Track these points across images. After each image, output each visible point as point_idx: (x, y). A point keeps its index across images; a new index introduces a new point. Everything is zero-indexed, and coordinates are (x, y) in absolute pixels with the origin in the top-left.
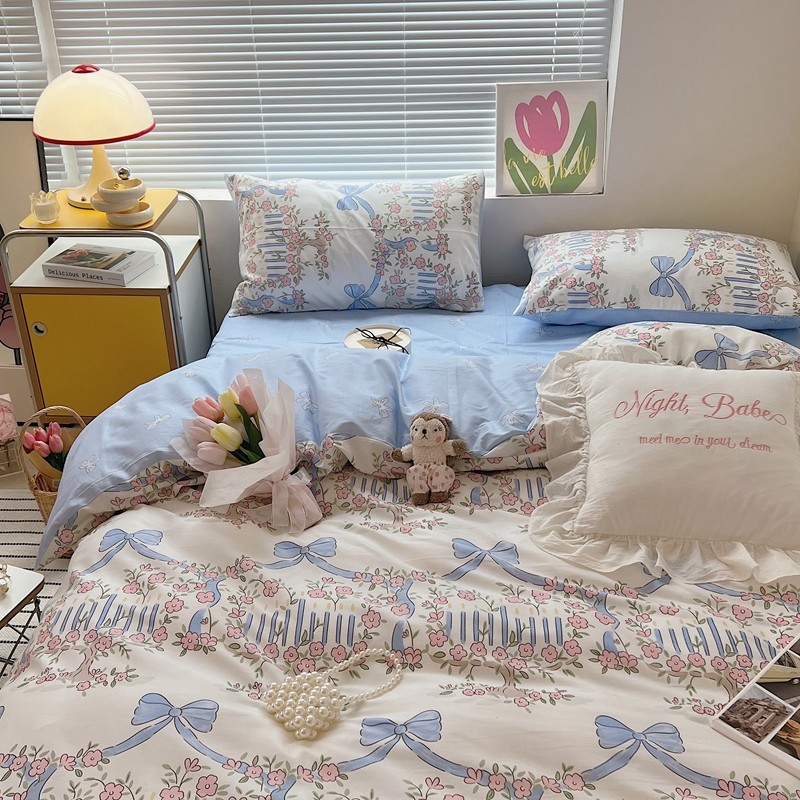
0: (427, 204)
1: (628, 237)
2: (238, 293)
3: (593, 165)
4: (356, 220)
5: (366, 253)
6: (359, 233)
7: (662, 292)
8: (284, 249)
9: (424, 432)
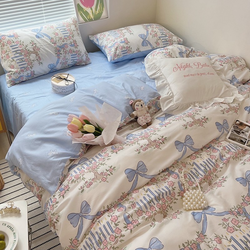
0: (65, 31)
1: (128, 30)
2: (8, 78)
3: (104, 9)
4: (45, 41)
5: (53, 52)
6: (48, 45)
7: (145, 45)
8: (23, 57)
9: (142, 105)
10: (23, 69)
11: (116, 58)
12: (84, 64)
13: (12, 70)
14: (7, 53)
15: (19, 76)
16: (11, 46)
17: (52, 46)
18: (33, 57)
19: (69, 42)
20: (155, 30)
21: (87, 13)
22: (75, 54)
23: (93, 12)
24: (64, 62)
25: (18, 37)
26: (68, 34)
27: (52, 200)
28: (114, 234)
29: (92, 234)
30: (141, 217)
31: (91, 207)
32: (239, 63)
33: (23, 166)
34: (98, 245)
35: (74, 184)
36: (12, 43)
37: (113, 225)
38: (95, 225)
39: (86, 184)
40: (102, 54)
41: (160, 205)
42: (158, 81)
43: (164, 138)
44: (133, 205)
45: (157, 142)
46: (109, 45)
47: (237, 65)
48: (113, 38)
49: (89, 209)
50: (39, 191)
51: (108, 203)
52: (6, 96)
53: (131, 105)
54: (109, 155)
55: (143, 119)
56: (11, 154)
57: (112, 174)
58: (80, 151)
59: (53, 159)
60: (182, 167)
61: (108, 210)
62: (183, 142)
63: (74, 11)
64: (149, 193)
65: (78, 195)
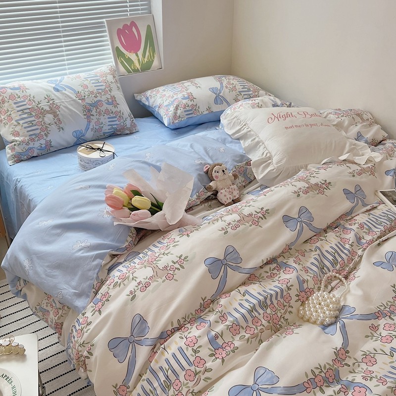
0: (99, 82)
1: (192, 82)
2: (10, 151)
3: (155, 56)
4: (68, 96)
5: (80, 112)
6: (72, 102)
7: (219, 103)
8: (33, 119)
9: (223, 171)
10: (33, 137)
11: (177, 121)
12: (128, 132)
13: (17, 138)
14: (9, 113)
15: (27, 147)
16: (15, 103)
17: (78, 103)
18: (49, 118)
19: (104, 98)
20: (232, 82)
21: (130, 61)
22: (114, 116)
23: (139, 60)
24: (97, 127)
25: (27, 90)
26: (103, 87)
27: (81, 320)
28: (193, 368)
29: (153, 372)
30: (237, 337)
31: (149, 324)
32: (365, 117)
33: (31, 272)
34: (164, 390)
35: (118, 288)
36: (16, 99)
37: (189, 353)
38: (157, 355)
39: (140, 287)
40: (155, 119)
41: (269, 316)
42: (244, 141)
43: (264, 210)
44: (223, 317)
45: (253, 216)
46: (165, 104)
47: (362, 119)
48: (171, 94)
49: (145, 328)
50: (58, 316)
51: (180, 316)
52: (5, 179)
53: (207, 172)
54: (176, 240)
55: (227, 194)
56: (11, 256)
57: (183, 267)
58: (127, 241)
59: (82, 253)
60: (298, 255)
61: (179, 329)
62: (297, 217)
63: (111, 58)
64: (247, 297)
65: (125, 304)
